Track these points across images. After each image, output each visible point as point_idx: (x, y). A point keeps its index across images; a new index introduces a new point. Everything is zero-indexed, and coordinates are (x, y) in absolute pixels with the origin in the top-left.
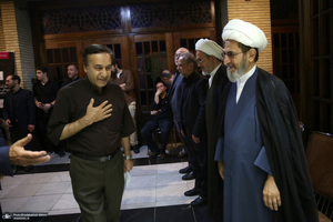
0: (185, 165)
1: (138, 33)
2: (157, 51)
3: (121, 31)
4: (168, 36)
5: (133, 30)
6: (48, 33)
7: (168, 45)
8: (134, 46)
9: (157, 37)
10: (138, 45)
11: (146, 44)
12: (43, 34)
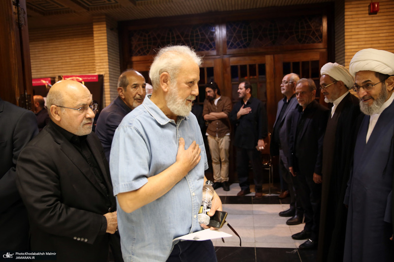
0: (286, 207)
1: (234, 55)
2: (255, 75)
3: (214, 53)
4: (268, 59)
5: (229, 51)
6: (136, 55)
7: (268, 69)
8: (229, 70)
9: (256, 60)
10: (234, 69)
11: (243, 67)
12: (131, 56)
